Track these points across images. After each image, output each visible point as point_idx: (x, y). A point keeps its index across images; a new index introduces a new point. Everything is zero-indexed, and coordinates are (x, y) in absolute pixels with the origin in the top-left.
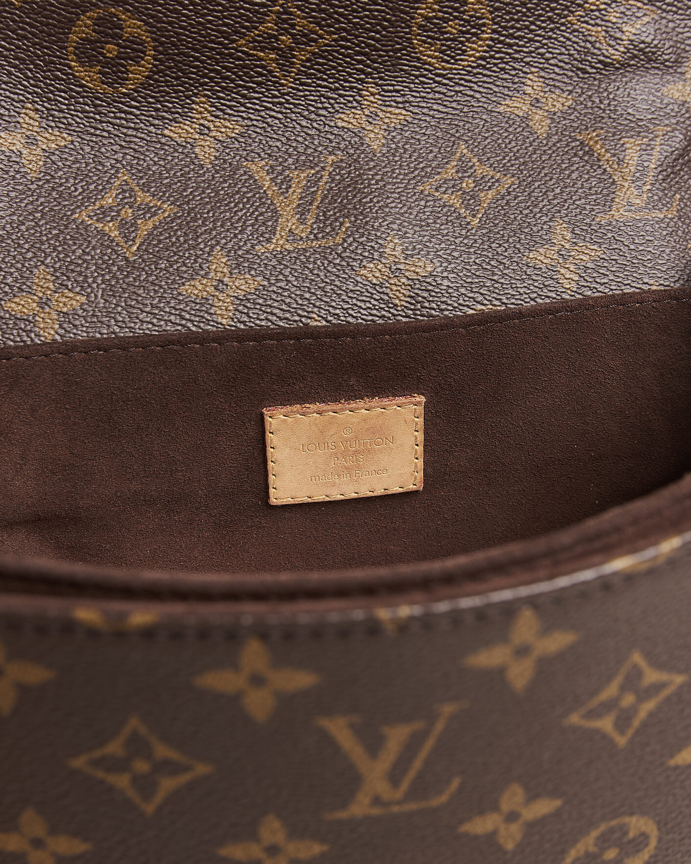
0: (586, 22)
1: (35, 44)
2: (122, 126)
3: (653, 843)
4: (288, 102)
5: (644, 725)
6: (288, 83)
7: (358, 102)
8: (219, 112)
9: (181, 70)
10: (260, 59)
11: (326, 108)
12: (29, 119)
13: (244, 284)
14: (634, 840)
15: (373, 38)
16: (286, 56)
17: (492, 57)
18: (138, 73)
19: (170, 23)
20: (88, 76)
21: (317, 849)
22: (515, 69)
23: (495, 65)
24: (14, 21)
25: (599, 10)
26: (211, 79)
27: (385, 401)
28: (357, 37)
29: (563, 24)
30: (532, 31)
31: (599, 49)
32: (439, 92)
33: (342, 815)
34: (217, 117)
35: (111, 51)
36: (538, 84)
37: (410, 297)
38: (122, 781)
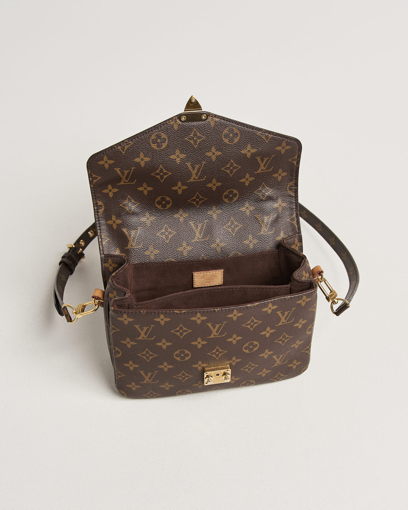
0: (258, 192)
1: (149, 201)
2: (165, 215)
3: (258, 346)
4: (198, 210)
5: (255, 327)
6: (198, 207)
7: (212, 209)
8: (185, 212)
9: (177, 205)
10: (192, 203)
11: (205, 211)
12: (147, 215)
13: (189, 248)
14: (255, 345)
15: (215, 199)
16: (197, 203)
17: (239, 200)
18: (168, 206)
19: (175, 198)
20: (159, 207)
21: (206, 342)
22: (243, 202)
23: (239, 201)
24: (145, 198)
25: (261, 190)
26: (183, 206)
27: (216, 271)
28: (212, 198)
29: (253, 193)
30: (247, 195)
31: (260, 198)
32: (228, 207)
33: (210, 337)
34: (184, 213)
35: (164, 202)
36: (248, 204)
37: (221, 250)
38: (178, 334)
